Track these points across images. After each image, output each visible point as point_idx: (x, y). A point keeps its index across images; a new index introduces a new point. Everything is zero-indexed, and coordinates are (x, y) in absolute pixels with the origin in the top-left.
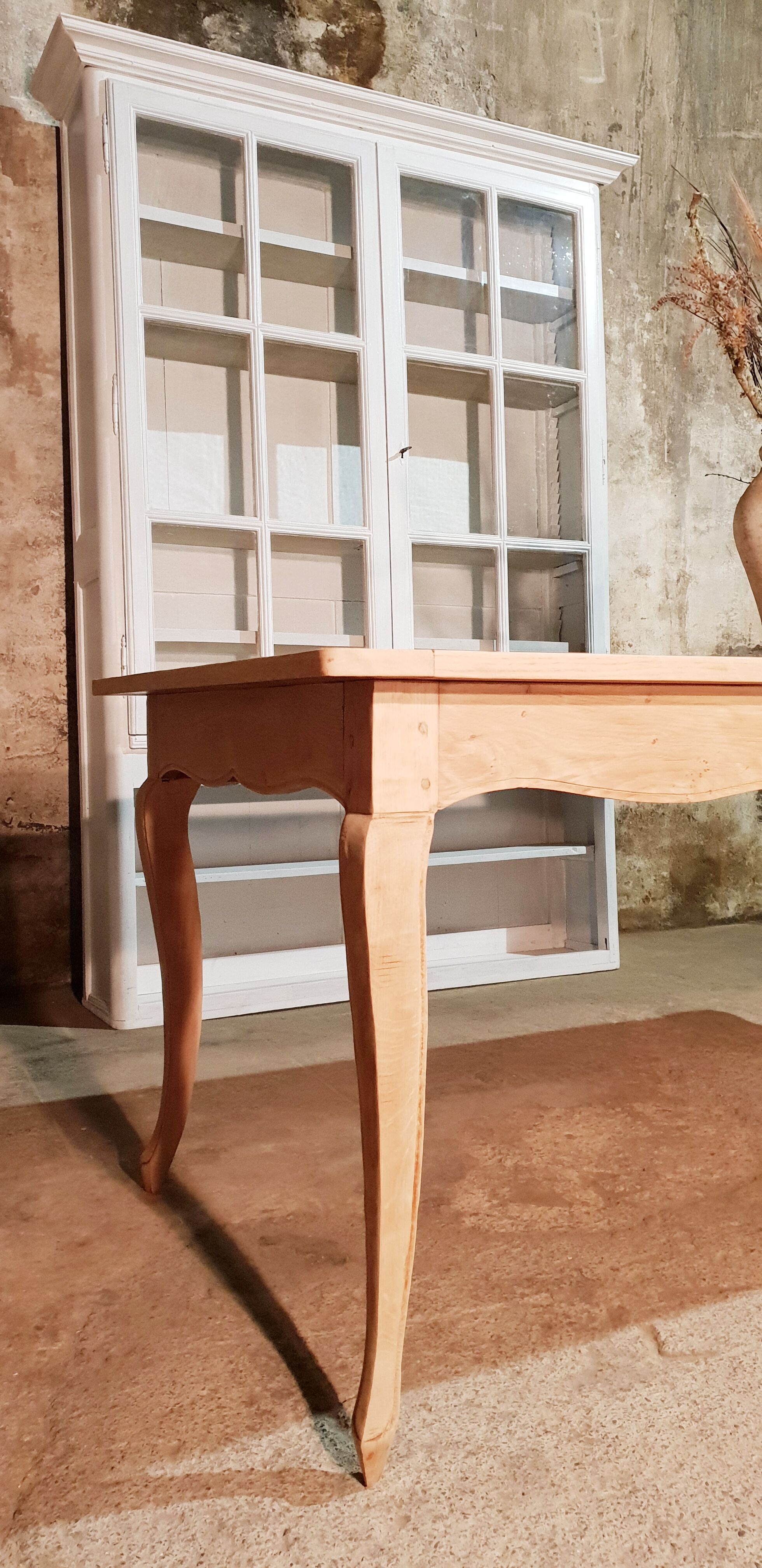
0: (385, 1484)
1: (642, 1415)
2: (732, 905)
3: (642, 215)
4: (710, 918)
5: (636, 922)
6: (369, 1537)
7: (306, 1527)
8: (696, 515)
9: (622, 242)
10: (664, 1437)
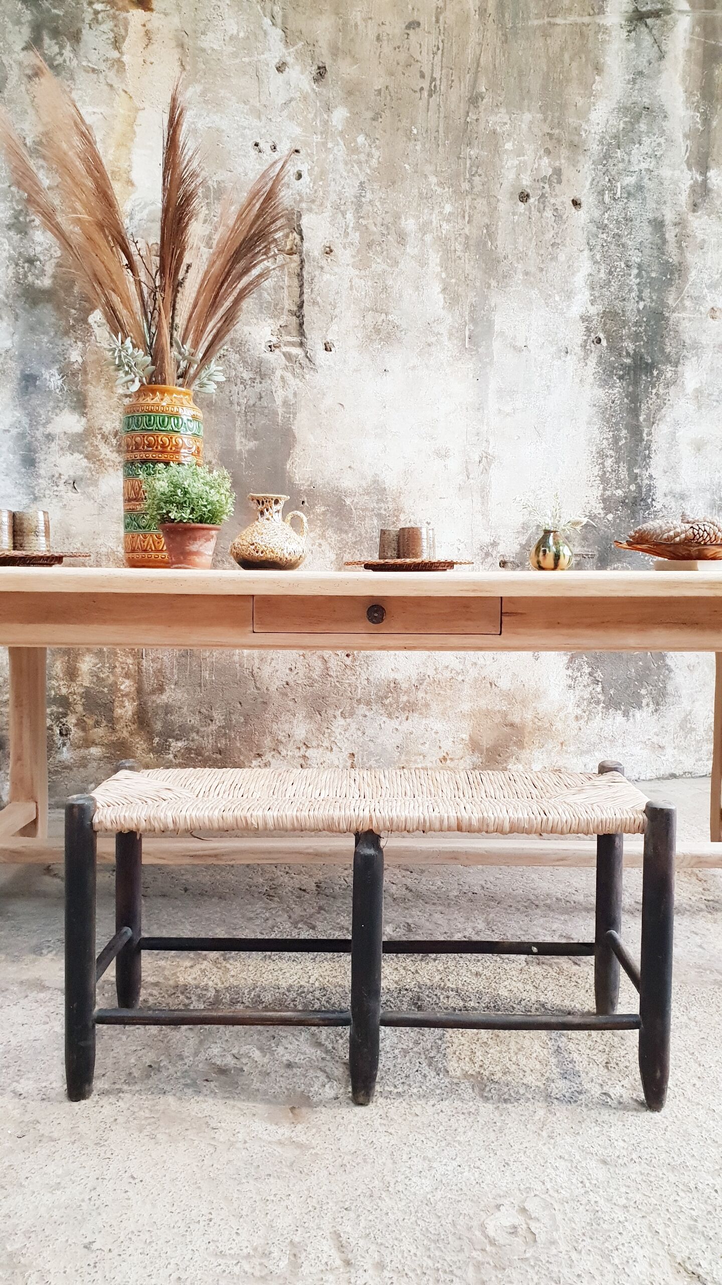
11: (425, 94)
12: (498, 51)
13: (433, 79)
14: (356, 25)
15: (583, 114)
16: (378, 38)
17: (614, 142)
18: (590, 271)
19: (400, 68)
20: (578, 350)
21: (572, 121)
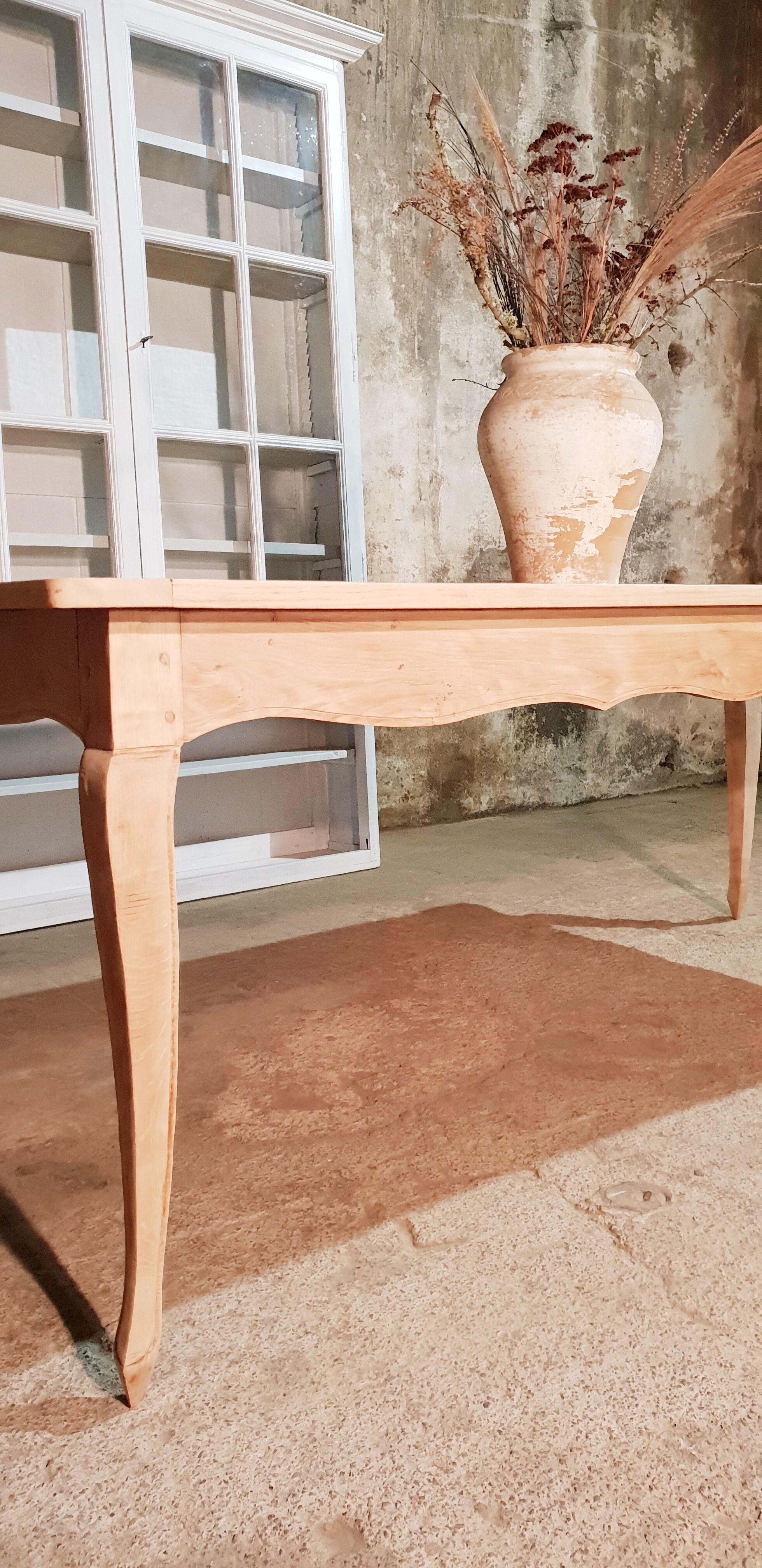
0: (150, 1403)
1: (397, 1306)
2: (485, 799)
3: (388, 97)
4: (465, 812)
5: (396, 821)
6: (133, 1457)
7: (70, 1455)
8: (447, 414)
9: (368, 125)
10: (417, 1325)
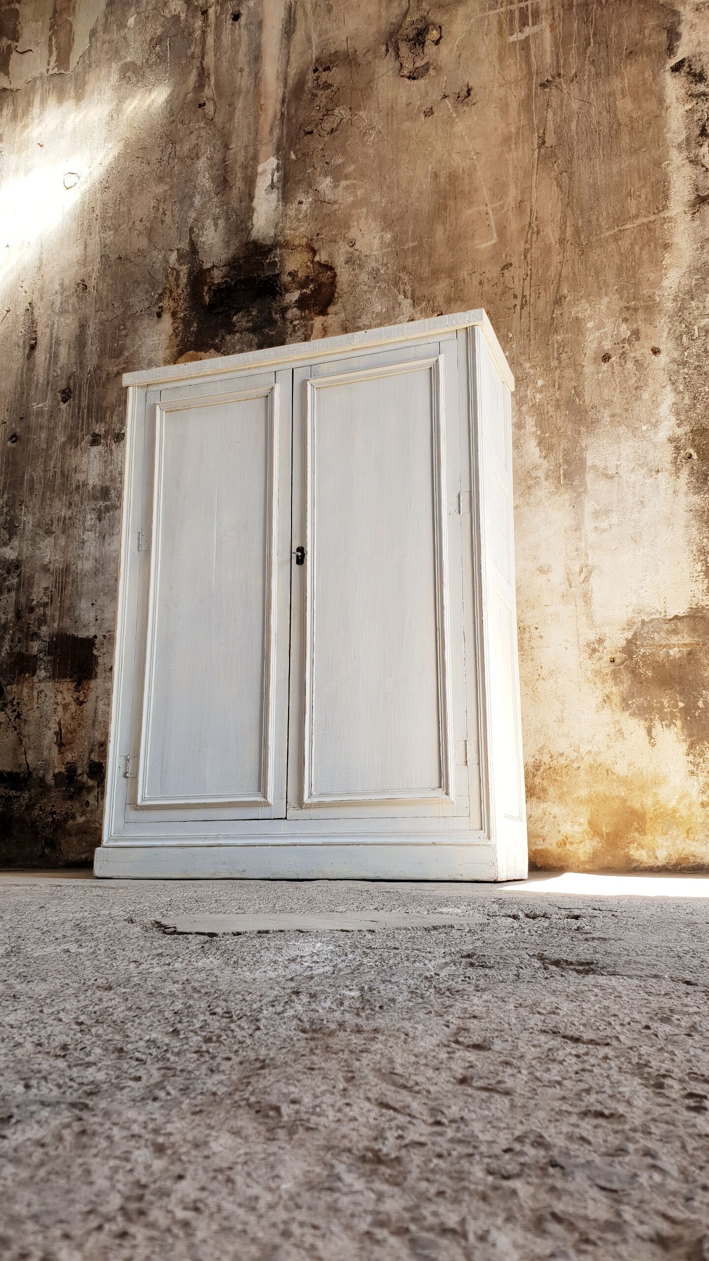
11: (518, 308)
12: (576, 262)
13: (524, 297)
14: (464, 280)
15: (657, 284)
16: (481, 283)
17: (687, 297)
18: (674, 400)
19: (498, 298)
20: (669, 466)
21: (646, 291)
